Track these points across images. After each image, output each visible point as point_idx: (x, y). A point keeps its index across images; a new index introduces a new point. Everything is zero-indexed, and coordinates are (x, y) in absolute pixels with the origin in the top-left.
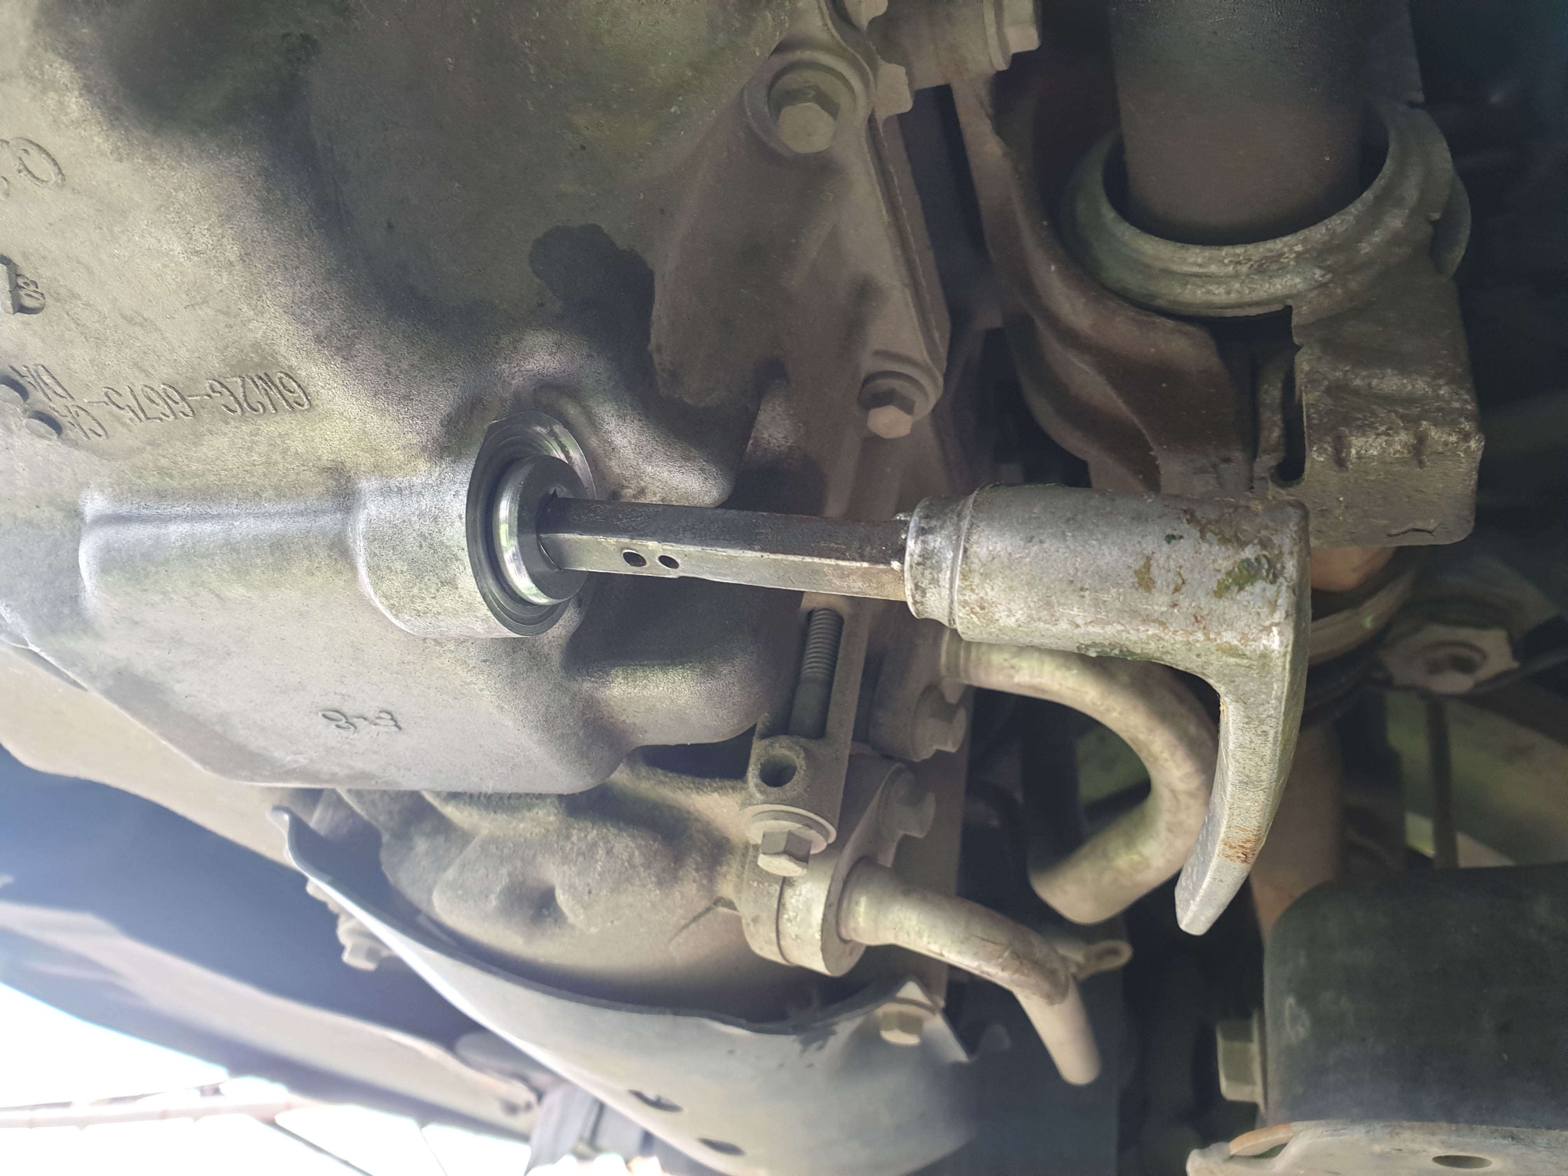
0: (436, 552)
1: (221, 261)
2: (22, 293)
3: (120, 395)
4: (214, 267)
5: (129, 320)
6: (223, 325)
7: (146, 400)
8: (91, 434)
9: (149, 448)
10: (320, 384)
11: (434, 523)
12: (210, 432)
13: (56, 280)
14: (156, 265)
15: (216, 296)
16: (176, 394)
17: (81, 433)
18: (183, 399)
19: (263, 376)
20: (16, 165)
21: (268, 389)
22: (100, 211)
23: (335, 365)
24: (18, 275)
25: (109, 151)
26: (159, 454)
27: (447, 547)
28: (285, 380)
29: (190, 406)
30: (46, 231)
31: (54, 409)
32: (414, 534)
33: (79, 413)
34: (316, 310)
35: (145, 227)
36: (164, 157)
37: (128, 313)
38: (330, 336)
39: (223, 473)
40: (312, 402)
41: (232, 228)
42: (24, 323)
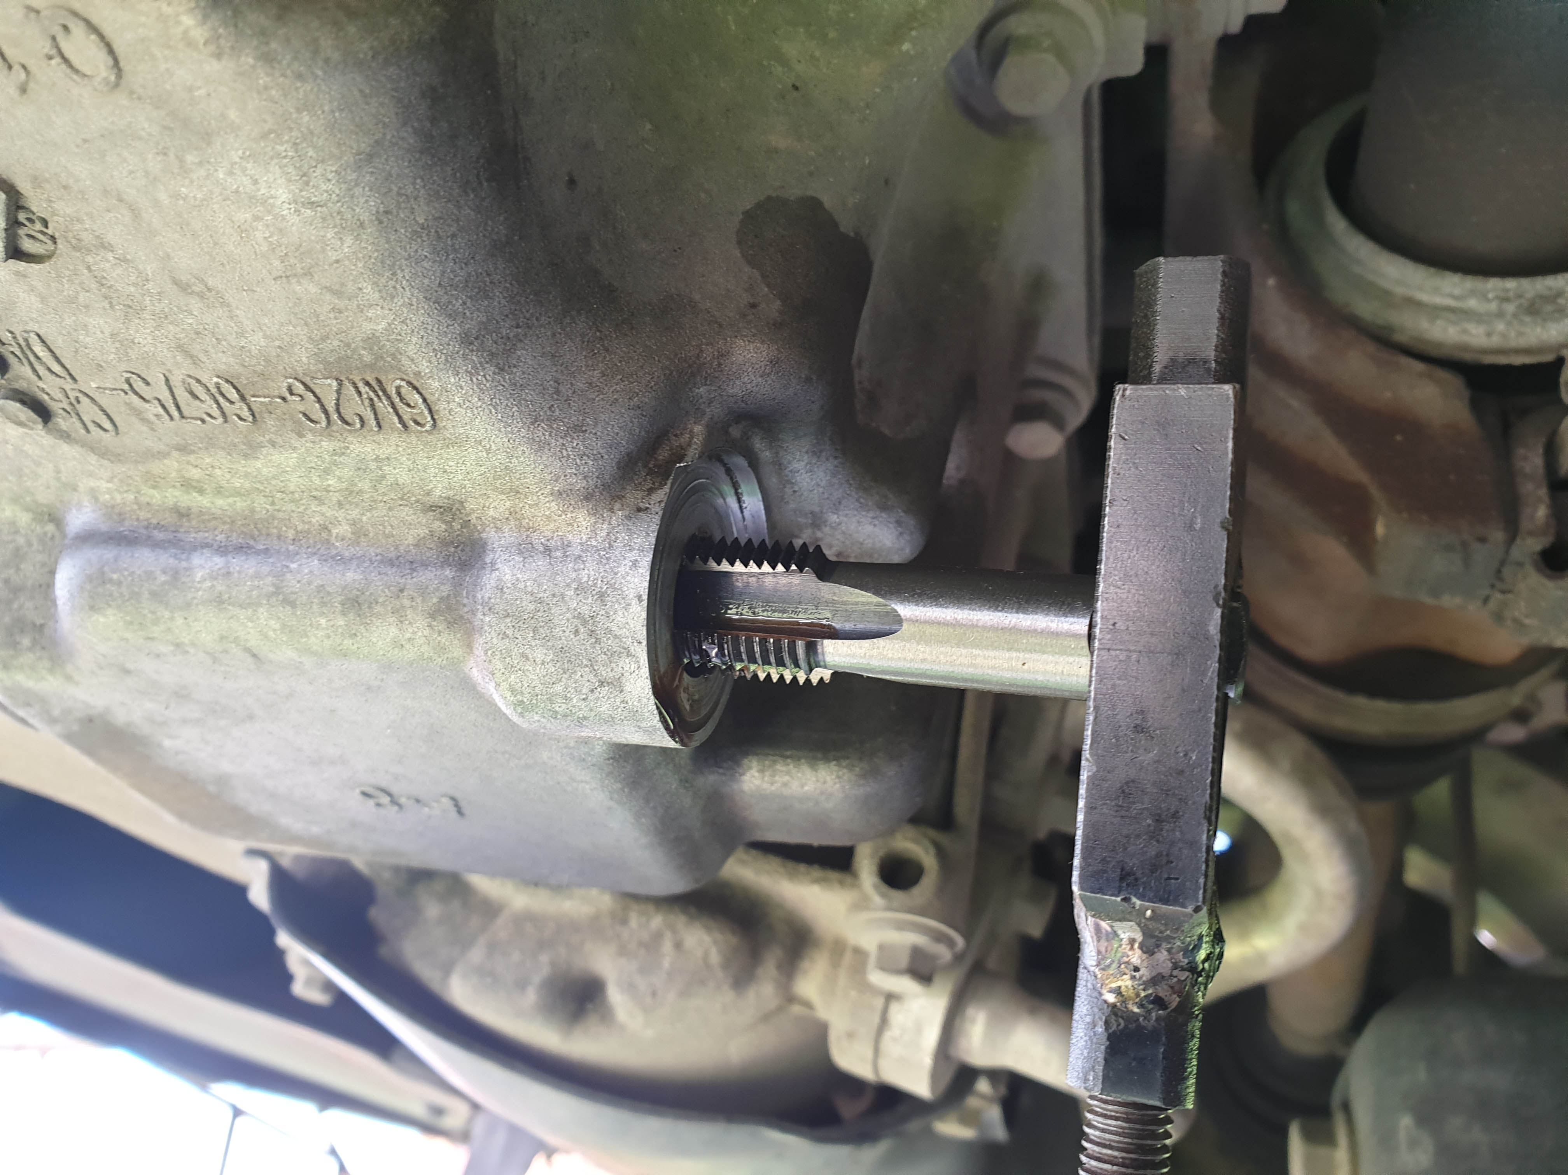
0: (598, 641)
1: (346, 220)
2: (22, 232)
3: (148, 384)
4: (335, 227)
5: (184, 288)
6: (327, 308)
7: (187, 394)
8: (91, 427)
9: (175, 454)
10: (457, 400)
11: (599, 602)
12: (273, 444)
13: (79, 220)
14: (244, 216)
15: (326, 267)
16: (234, 391)
17: (78, 425)
18: (243, 398)
19: (374, 383)
20: (47, 47)
21: (376, 399)
22: (170, 129)
23: (484, 376)
24: (20, 208)
25: (202, 42)
26: (188, 463)
27: (616, 637)
28: (406, 390)
29: (250, 409)
30: (76, 150)
31: (43, 390)
32: (569, 615)
33: (80, 399)
34: (470, 297)
35: (237, 160)
36: (288, 57)
37: (183, 278)
38: (484, 337)
39: (279, 495)
40: (438, 422)
41: (372, 173)
42: (17, 273)
